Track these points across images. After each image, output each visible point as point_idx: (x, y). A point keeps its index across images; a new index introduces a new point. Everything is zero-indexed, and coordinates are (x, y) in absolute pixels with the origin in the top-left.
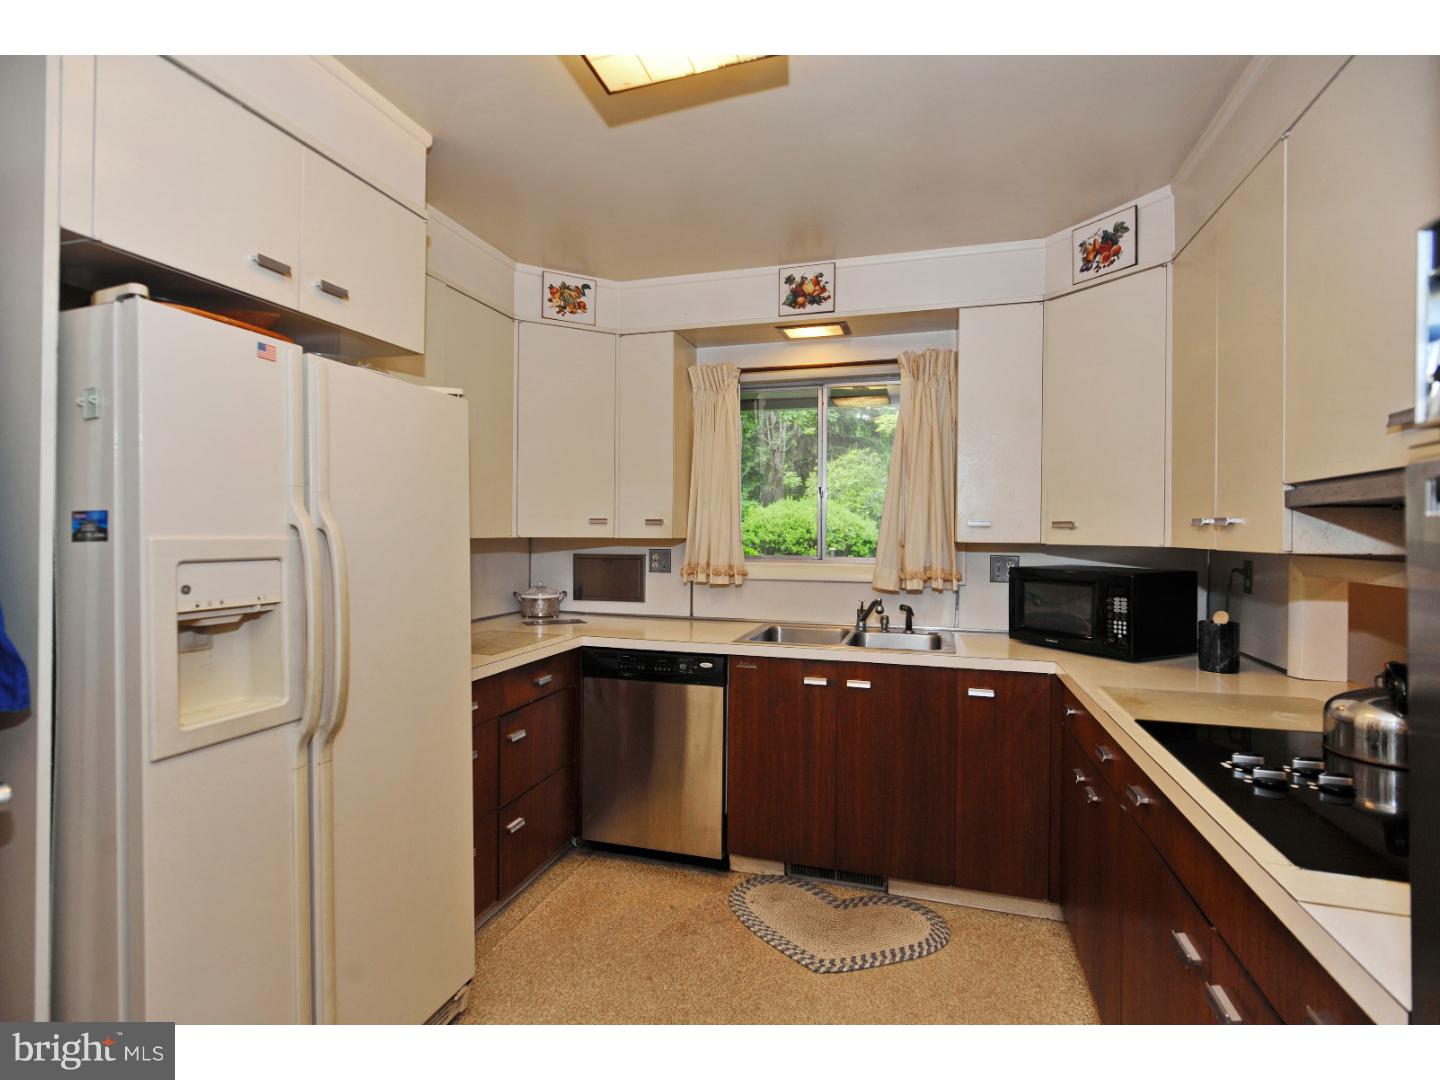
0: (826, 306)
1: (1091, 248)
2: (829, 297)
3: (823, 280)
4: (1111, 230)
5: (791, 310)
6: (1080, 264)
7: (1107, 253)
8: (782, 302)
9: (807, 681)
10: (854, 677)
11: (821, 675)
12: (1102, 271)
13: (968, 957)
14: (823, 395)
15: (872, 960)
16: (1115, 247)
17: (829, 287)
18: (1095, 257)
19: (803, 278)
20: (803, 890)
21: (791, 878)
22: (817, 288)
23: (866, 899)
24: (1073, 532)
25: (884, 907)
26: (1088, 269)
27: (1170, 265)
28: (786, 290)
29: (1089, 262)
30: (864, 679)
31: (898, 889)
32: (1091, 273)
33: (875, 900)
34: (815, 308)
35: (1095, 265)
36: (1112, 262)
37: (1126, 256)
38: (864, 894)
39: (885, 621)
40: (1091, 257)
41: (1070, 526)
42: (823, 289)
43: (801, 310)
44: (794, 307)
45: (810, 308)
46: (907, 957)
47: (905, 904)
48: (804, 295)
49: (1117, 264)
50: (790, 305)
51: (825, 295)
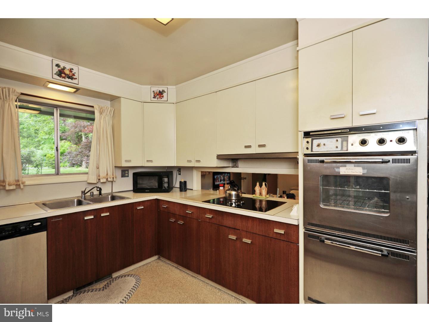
0: (74, 81)
1: (156, 93)
2: (76, 79)
3: (74, 72)
4: (161, 91)
5: (58, 78)
6: (153, 96)
7: (160, 96)
8: (55, 72)
9: (86, 218)
10: (103, 213)
11: (90, 215)
12: (159, 100)
13: (149, 278)
14: (57, 113)
15: (130, 294)
16: (162, 95)
17: (76, 75)
18: (157, 95)
19: (64, 67)
20: (86, 293)
21: (77, 293)
22: (71, 73)
23: (109, 283)
24: (152, 163)
25: (116, 281)
26: (155, 98)
27: (175, 104)
28: (56, 69)
29: (155, 96)
30: (106, 212)
31: (115, 275)
32: (156, 99)
33: (112, 281)
34: (70, 80)
35: (157, 98)
36: (162, 98)
37: (165, 98)
38: (106, 282)
39: (92, 194)
40: (156, 95)
41: (151, 161)
42: (74, 75)
43: (63, 79)
44: (60, 77)
45: (67, 80)
46: (137, 287)
47: (120, 277)
48: (65, 74)
49: (162, 100)
50: (58, 75)
51: (74, 77)
